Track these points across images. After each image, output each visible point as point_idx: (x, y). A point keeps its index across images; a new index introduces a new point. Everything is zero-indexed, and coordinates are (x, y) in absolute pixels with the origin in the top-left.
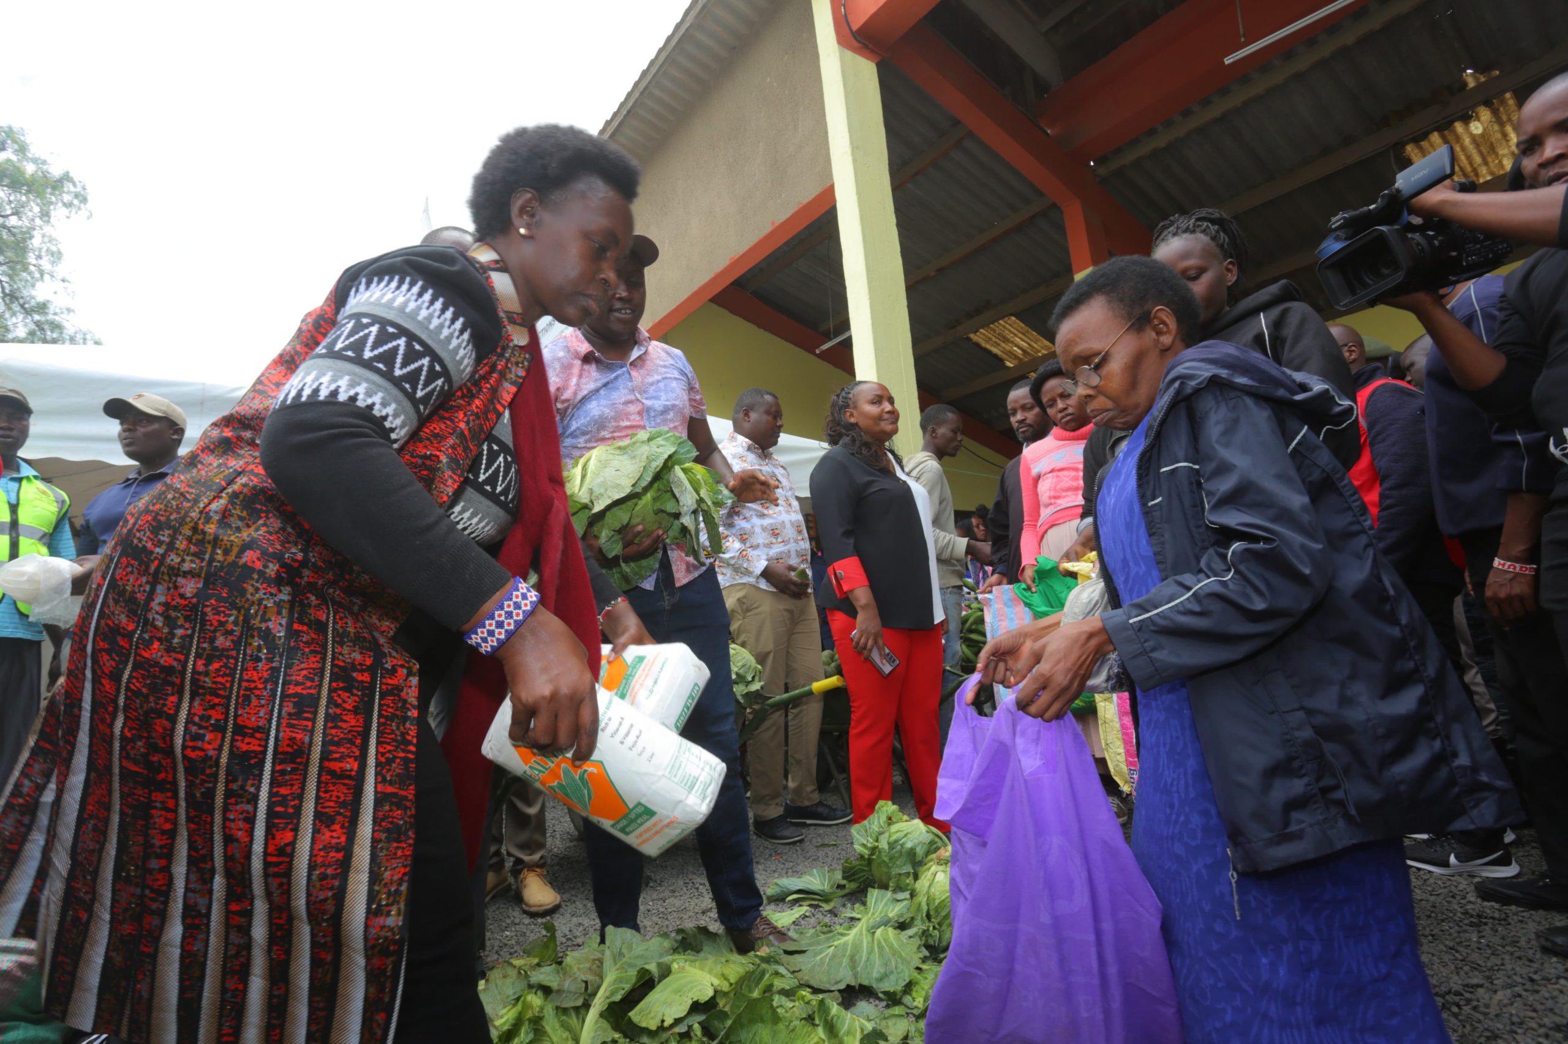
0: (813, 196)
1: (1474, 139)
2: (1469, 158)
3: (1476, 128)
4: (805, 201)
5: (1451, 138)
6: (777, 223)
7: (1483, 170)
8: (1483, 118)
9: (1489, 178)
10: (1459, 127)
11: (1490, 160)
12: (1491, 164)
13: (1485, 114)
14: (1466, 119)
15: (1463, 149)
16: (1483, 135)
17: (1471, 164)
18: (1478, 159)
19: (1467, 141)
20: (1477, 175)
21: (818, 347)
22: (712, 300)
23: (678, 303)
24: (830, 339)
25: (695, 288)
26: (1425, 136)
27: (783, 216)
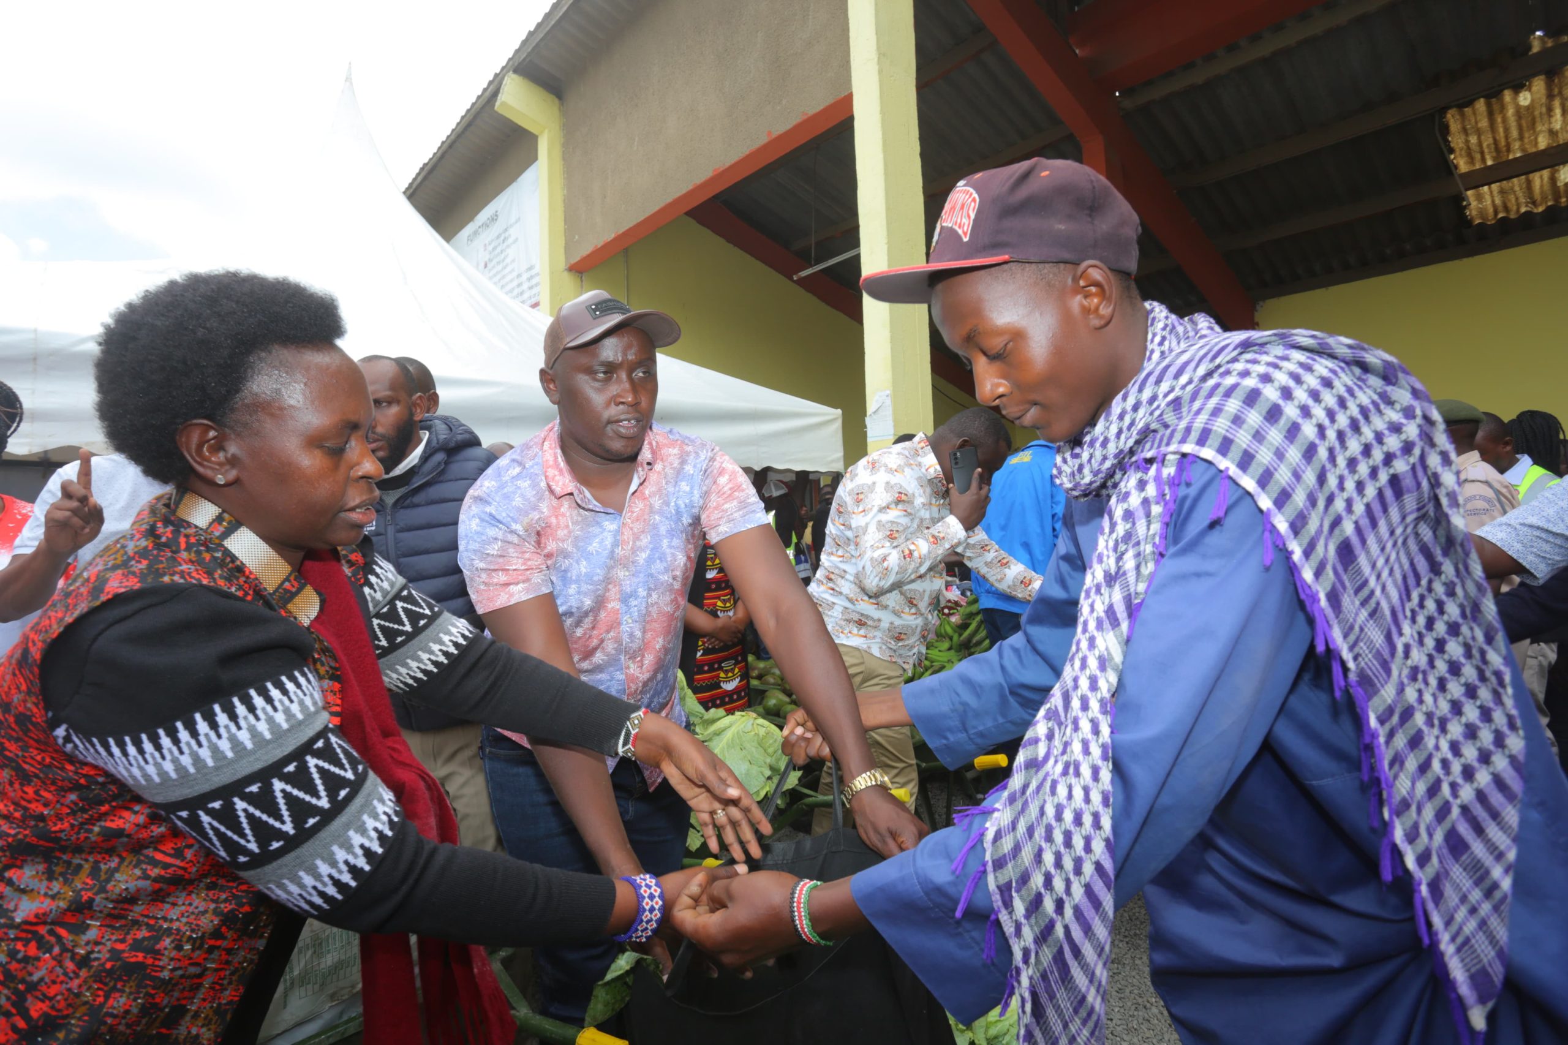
0: (821, 107)
1: (1518, 110)
2: (1507, 130)
3: (1525, 99)
4: (811, 112)
5: (1496, 107)
6: (775, 134)
7: (1516, 145)
8: (1534, 89)
9: (1518, 155)
10: (1507, 95)
11: (1526, 135)
12: (1526, 140)
13: (1539, 85)
14: (1518, 88)
15: (1505, 120)
16: (1528, 108)
17: (1507, 137)
18: (1514, 133)
19: (1510, 112)
20: (1508, 150)
21: (796, 273)
22: (689, 213)
23: (648, 214)
24: (811, 266)
25: (669, 200)
26: (1470, 103)
27: (782, 125)
